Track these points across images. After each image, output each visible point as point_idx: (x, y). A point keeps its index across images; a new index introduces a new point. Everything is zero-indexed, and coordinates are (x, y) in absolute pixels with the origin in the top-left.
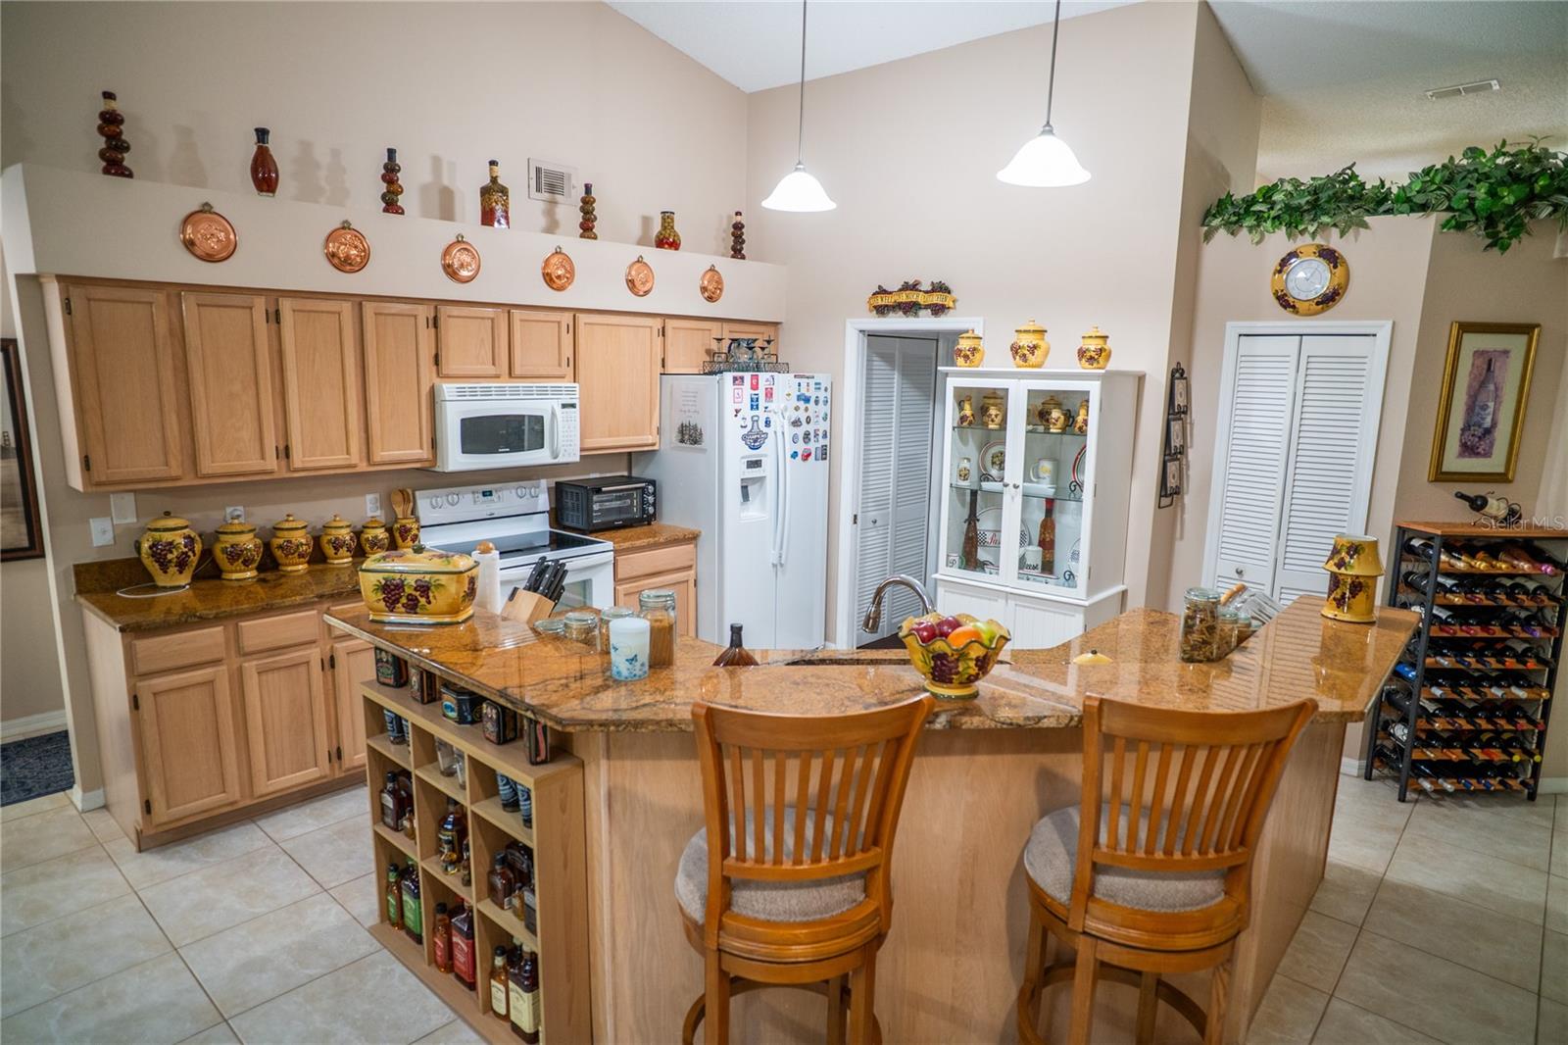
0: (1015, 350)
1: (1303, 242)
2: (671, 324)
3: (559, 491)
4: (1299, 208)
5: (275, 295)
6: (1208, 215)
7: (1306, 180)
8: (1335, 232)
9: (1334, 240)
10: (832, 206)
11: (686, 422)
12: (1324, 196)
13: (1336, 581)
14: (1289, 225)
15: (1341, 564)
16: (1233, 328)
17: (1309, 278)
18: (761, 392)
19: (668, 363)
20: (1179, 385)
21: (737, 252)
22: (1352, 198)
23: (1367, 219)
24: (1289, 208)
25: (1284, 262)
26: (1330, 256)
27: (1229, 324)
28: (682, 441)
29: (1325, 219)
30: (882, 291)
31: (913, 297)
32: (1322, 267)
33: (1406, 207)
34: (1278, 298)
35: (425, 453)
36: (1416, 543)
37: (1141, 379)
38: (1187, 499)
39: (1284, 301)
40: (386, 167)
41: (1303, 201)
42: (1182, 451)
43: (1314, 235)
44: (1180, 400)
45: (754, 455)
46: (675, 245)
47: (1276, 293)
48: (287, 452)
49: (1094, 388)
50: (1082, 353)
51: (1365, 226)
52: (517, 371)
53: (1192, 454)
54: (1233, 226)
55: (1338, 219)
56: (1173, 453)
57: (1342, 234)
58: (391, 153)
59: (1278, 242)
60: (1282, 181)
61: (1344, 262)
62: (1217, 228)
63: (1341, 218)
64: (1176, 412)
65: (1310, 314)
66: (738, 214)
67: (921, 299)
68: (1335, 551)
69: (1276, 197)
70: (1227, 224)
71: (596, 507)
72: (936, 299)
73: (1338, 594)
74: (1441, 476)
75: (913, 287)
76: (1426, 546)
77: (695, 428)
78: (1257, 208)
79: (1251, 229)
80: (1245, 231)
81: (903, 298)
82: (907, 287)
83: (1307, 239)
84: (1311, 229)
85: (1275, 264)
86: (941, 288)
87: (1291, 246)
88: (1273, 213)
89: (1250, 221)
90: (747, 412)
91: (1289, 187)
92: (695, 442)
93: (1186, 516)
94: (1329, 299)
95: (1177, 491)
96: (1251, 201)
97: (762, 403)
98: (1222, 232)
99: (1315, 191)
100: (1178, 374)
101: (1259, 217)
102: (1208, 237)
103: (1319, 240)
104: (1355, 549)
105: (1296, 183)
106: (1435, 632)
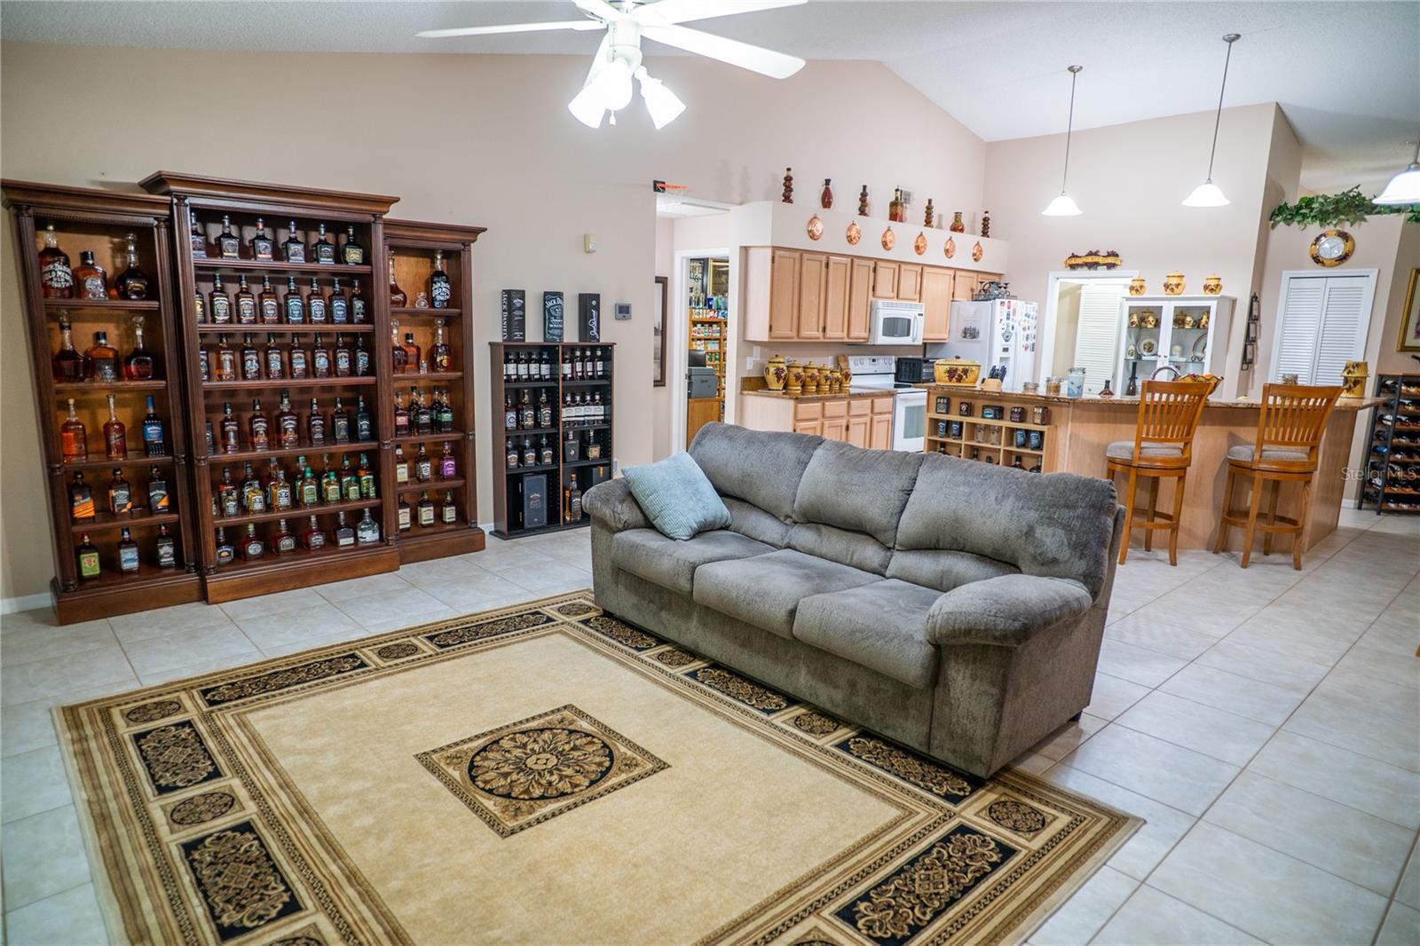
0: (1167, 286)
1: (1330, 228)
2: (958, 273)
3: (899, 362)
4: (1327, 211)
5: (828, 254)
6: (1273, 215)
7: (1331, 195)
8: (1348, 224)
9: (1346, 227)
10: (1079, 212)
11: (968, 326)
12: (1341, 205)
13: (1346, 380)
14: (1321, 220)
15: (1349, 372)
16: (1286, 274)
17: (1332, 247)
18: (1011, 310)
19: (956, 295)
20: (1255, 304)
21: (985, 234)
22: (1357, 206)
23: (1366, 217)
24: (1321, 211)
25: (1318, 239)
26: (1345, 236)
27: (1284, 272)
28: (965, 337)
29: (1342, 217)
30: (1074, 256)
31: (1096, 259)
32: (1339, 241)
33: (1388, 210)
34: (1314, 258)
35: (866, 335)
36: (1389, 382)
37: (1234, 301)
38: (1256, 367)
39: (1317, 260)
40: (862, 194)
41: (1330, 208)
42: (1254, 340)
43: (1335, 225)
44: (1255, 313)
45: (1006, 345)
46: (962, 230)
47: (1312, 256)
48: (824, 329)
49: (1213, 305)
50: (1206, 287)
51: (1365, 220)
52: (901, 296)
53: (1259, 342)
54: (1288, 221)
55: (1349, 217)
56: (1250, 340)
57: (1352, 225)
58: (865, 187)
59: (1314, 228)
60: (1317, 197)
61: (1352, 239)
62: (1279, 222)
63: (1351, 217)
64: (1253, 318)
65: (1332, 266)
66: (986, 212)
67: (1100, 260)
68: (1347, 368)
69: (1314, 206)
70: (1285, 220)
71: (924, 370)
72: (1110, 260)
73: (1347, 386)
74: (1404, 349)
75: (1096, 254)
76: (1395, 383)
77: (975, 329)
78: (1303, 211)
79: (1299, 222)
80: (1295, 224)
81: (1089, 259)
82: (1091, 254)
83: (1332, 227)
84: (1334, 222)
85: (1312, 240)
86: (1113, 254)
87: (1322, 231)
88: (1312, 214)
89: (1299, 218)
90: (1005, 321)
91: (1321, 200)
92: (974, 337)
93: (1255, 376)
94: (1343, 258)
95: (1251, 362)
96: (1299, 208)
97: (1011, 316)
98: (1282, 223)
99: (1337, 202)
100: (1254, 298)
101: (1304, 216)
102: (1273, 227)
103: (1338, 228)
104: (1357, 365)
105: (1326, 198)
106: (1398, 426)
